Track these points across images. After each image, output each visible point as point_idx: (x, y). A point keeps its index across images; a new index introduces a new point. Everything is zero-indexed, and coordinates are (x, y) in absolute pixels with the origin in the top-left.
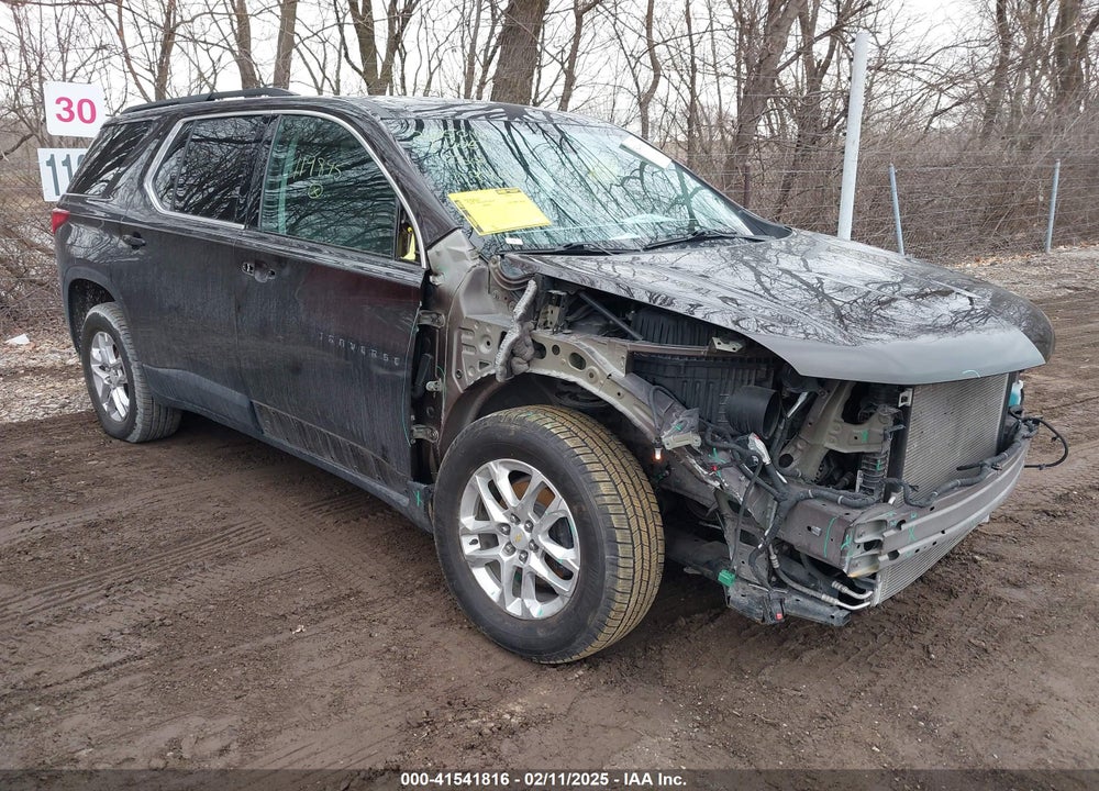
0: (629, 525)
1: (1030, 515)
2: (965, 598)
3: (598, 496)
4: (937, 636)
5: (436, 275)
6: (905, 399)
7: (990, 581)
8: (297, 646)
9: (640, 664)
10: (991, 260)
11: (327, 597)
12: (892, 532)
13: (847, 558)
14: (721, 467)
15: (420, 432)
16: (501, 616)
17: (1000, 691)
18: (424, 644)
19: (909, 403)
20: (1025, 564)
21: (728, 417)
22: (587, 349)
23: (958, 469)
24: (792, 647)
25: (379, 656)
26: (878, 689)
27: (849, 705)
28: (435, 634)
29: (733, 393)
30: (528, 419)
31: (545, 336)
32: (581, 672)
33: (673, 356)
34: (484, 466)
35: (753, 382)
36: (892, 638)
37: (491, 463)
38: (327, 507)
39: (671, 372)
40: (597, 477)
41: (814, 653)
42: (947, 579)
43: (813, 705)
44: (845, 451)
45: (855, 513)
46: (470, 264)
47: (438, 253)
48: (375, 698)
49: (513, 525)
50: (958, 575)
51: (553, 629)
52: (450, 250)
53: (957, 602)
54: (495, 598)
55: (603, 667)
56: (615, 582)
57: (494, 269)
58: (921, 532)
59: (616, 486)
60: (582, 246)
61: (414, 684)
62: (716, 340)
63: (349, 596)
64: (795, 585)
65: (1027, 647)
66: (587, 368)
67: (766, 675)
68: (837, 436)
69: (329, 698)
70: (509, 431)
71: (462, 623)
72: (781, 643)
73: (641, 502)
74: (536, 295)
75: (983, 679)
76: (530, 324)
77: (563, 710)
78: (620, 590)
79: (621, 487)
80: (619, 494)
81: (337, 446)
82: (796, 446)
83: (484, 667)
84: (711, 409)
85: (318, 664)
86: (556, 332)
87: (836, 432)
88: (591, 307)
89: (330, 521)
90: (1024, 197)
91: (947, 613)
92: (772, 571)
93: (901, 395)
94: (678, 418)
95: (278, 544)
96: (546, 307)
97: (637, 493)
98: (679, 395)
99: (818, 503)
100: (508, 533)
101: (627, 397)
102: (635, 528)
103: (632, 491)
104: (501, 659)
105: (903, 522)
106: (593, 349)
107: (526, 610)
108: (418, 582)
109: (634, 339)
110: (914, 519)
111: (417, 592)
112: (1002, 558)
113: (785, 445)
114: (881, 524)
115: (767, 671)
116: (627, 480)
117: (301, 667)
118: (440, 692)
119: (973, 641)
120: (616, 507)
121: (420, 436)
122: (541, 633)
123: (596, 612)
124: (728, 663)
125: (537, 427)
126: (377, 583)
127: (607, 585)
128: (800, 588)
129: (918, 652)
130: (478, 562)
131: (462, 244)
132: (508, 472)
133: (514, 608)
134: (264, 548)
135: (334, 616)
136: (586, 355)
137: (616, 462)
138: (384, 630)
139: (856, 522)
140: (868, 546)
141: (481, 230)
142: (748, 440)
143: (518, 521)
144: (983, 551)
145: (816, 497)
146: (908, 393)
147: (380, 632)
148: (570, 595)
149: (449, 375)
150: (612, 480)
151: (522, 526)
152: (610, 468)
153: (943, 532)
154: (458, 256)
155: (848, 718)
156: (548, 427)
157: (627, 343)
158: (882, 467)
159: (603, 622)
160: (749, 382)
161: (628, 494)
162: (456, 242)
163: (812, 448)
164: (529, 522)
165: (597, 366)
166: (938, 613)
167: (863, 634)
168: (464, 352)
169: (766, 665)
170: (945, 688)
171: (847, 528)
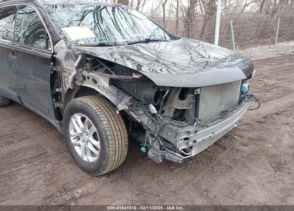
0: (113, 134)
1: (254, 123)
2: (228, 150)
3: (103, 125)
4: (217, 163)
5: (56, 54)
6: (197, 92)
7: (238, 144)
8: (21, 171)
9: (124, 174)
10: (260, 47)
11: (36, 154)
12: (193, 135)
13: (178, 144)
14: (141, 115)
15: (57, 105)
16: (82, 161)
17: (232, 181)
18: (60, 169)
19: (199, 93)
20: (249, 138)
21: (144, 98)
22: (97, 77)
23: (222, 112)
24: (172, 168)
25: (45, 174)
26: (195, 181)
27: (184, 187)
28: (65, 166)
29: (145, 91)
30: (83, 101)
31: (85, 73)
32: (104, 178)
33: (125, 80)
34: (73, 116)
35: (151, 87)
36: (203, 164)
37: (75, 114)
38: (47, 126)
39: (125, 85)
40: (102, 119)
41: (178, 169)
42: (224, 144)
43: (173, 188)
44: (180, 109)
45: (180, 129)
46: (65, 50)
47: (56, 47)
48: (39, 188)
49: (83, 134)
50: (228, 143)
51: (95, 166)
52: (59, 46)
53: (226, 151)
54: (80, 155)
55: (111, 176)
56: (109, 152)
57: (72, 52)
58: (204, 134)
59: (109, 122)
60: (104, 44)
61: (53, 183)
62: (133, 74)
63: (43, 154)
64: (168, 150)
65: (244, 165)
66: (97, 84)
67: (161, 178)
68: (178, 104)
69: (24, 189)
70: (78, 104)
71: (74, 163)
72: (169, 166)
73: (118, 126)
74: (82, 60)
75: (228, 177)
76: (81, 70)
77: (94, 191)
78: (111, 154)
79: (111, 122)
80: (110, 124)
81: (40, 109)
82: (166, 107)
83: (76, 177)
84: (139, 96)
85: (25, 177)
86: (89, 72)
87: (177, 103)
88: (101, 65)
89: (46, 130)
90: (270, 29)
91: (222, 155)
92: (161, 146)
93: (196, 90)
94: (125, 100)
95: (28, 137)
96: (86, 64)
97: (117, 123)
98: (128, 92)
99: (170, 126)
100: (82, 136)
101: (109, 93)
102: (115, 134)
103: (115, 123)
104: (82, 174)
105: (197, 131)
106: (99, 78)
107: (88, 160)
108: (65, 149)
109: (111, 74)
110: (201, 130)
111: (64, 152)
112: (243, 136)
113: (163, 107)
114: (189, 132)
115: (162, 176)
116: (114, 119)
117: (20, 178)
118: (60, 186)
119: (228, 164)
120: (109, 128)
121: (58, 106)
122: (92, 167)
123: (104, 161)
124: (151, 173)
125: (85, 103)
126: (53, 150)
127: (107, 153)
128: (170, 151)
129: (210, 168)
130: (76, 145)
131: (63, 44)
132: (80, 117)
133: (85, 159)
134: (23, 139)
135: (36, 161)
136: (97, 79)
137: (110, 114)
138: (50, 165)
139: (180, 132)
140: (185, 139)
141: (70, 39)
142: (149, 106)
143: (84, 133)
144: (238, 134)
145: (170, 124)
146: (198, 90)
147: (49, 166)
148: (98, 155)
149: (63, 87)
150: (108, 120)
151: (85, 134)
152: (108, 116)
153: (213, 133)
154: (62, 48)
155: (183, 192)
156: (88, 103)
157: (109, 75)
158: (192, 113)
159: (107, 164)
160: (150, 87)
161: (114, 124)
162: (61, 44)
163: (170, 108)
164: (87, 133)
165: (100, 83)
166: (220, 155)
167: (195, 163)
168: (65, 79)
169: (163, 174)
170: (215, 180)
171: (177, 134)
